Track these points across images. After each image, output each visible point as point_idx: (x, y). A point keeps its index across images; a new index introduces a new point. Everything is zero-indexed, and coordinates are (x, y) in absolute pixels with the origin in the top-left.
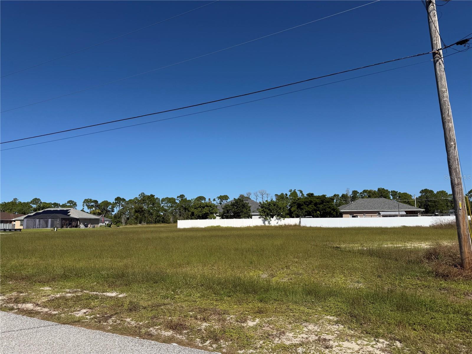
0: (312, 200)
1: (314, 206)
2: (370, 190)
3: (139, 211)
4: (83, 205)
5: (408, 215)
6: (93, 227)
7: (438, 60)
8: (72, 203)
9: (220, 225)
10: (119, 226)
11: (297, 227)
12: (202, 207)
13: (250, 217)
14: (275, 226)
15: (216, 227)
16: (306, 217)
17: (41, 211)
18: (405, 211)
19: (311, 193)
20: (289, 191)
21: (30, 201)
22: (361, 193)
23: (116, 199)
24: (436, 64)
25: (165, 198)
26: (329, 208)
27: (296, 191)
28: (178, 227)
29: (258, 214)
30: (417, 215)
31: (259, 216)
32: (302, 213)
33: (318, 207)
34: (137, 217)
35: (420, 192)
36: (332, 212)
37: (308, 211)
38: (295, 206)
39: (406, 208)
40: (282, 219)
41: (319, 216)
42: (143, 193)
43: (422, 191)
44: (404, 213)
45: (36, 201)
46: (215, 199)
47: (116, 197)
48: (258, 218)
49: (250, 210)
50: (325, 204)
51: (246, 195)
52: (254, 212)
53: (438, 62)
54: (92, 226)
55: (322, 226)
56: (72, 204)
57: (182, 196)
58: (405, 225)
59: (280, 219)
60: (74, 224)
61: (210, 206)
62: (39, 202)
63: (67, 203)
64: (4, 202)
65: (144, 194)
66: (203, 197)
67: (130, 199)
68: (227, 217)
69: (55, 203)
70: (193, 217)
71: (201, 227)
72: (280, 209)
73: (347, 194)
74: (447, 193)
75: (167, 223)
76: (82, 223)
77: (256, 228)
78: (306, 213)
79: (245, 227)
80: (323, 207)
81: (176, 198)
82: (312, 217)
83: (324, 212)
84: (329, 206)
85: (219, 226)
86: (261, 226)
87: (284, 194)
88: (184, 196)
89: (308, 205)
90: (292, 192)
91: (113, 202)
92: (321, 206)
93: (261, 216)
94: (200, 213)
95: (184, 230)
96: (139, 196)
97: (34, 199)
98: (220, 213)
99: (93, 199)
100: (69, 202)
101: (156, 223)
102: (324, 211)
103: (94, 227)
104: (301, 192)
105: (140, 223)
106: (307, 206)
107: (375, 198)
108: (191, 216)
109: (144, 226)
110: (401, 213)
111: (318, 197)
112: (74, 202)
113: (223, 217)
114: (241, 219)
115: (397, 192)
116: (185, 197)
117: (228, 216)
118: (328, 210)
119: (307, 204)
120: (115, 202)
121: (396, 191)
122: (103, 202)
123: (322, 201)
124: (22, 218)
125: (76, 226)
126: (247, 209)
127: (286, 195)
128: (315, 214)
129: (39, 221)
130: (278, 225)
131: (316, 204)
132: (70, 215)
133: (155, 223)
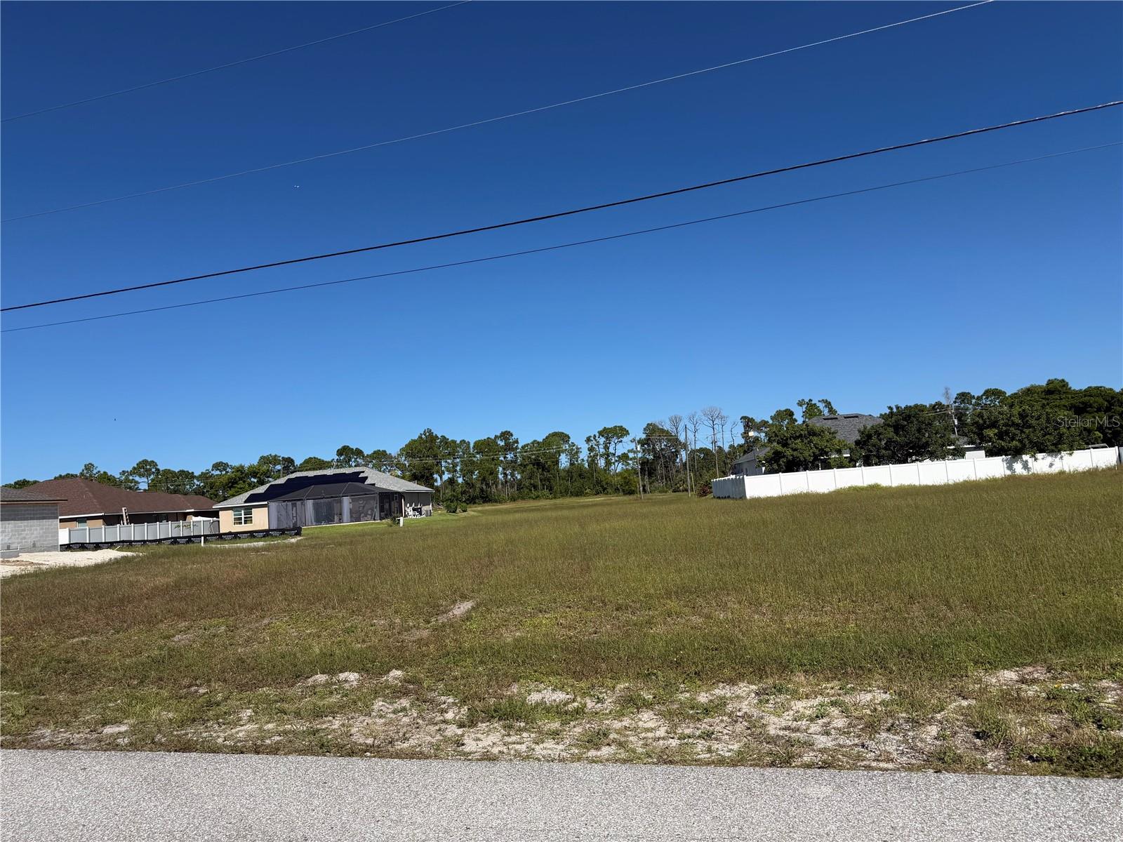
14: (1048, 474)
28: (749, 496)
48: (986, 456)
86: (1003, 477)
132: (374, 484)
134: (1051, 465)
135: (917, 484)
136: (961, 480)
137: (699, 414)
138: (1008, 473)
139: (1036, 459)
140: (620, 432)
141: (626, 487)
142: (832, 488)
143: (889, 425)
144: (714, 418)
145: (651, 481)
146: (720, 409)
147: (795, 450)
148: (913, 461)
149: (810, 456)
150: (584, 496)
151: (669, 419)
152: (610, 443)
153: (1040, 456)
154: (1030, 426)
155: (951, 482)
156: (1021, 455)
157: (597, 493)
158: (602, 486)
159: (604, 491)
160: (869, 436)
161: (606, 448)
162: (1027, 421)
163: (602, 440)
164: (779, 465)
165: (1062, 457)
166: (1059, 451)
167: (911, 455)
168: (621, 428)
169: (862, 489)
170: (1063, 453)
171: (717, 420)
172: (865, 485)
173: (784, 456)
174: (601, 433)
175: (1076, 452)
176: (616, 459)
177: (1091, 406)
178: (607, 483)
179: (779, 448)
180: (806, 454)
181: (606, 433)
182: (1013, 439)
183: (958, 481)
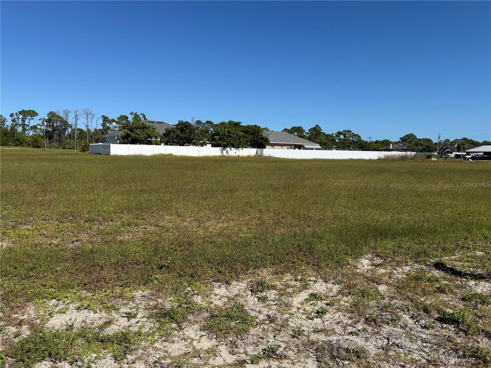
14: (234, 156)
28: (111, 154)
71: (145, 155)
85: (171, 155)
86: (219, 156)
130: (237, 155)
134: (235, 153)
135: (188, 155)
136: (204, 155)
137: (80, 111)
138: (221, 154)
139: (231, 150)
140: (33, 114)
141: (35, 143)
142: (152, 154)
143: (178, 129)
144: (88, 114)
145: (50, 142)
146: (92, 110)
147: (137, 134)
148: (186, 145)
149: (143, 138)
150: (8, 146)
151: (63, 111)
152: (26, 119)
153: (232, 149)
154: (231, 137)
155: (200, 156)
156: (226, 147)
157: (17, 145)
158: (20, 142)
159: (21, 145)
160: (170, 132)
161: (23, 121)
162: (230, 134)
163: (21, 116)
164: (128, 140)
165: (239, 150)
166: (239, 148)
167: (185, 143)
168: (33, 112)
169: (165, 155)
170: (240, 149)
171: (89, 115)
172: (167, 154)
173: (131, 136)
174: (20, 113)
175: (244, 149)
176: (29, 128)
177: (249, 132)
178: (23, 141)
179: (129, 132)
180: (142, 137)
181: (23, 112)
182: (224, 141)
183: (203, 156)
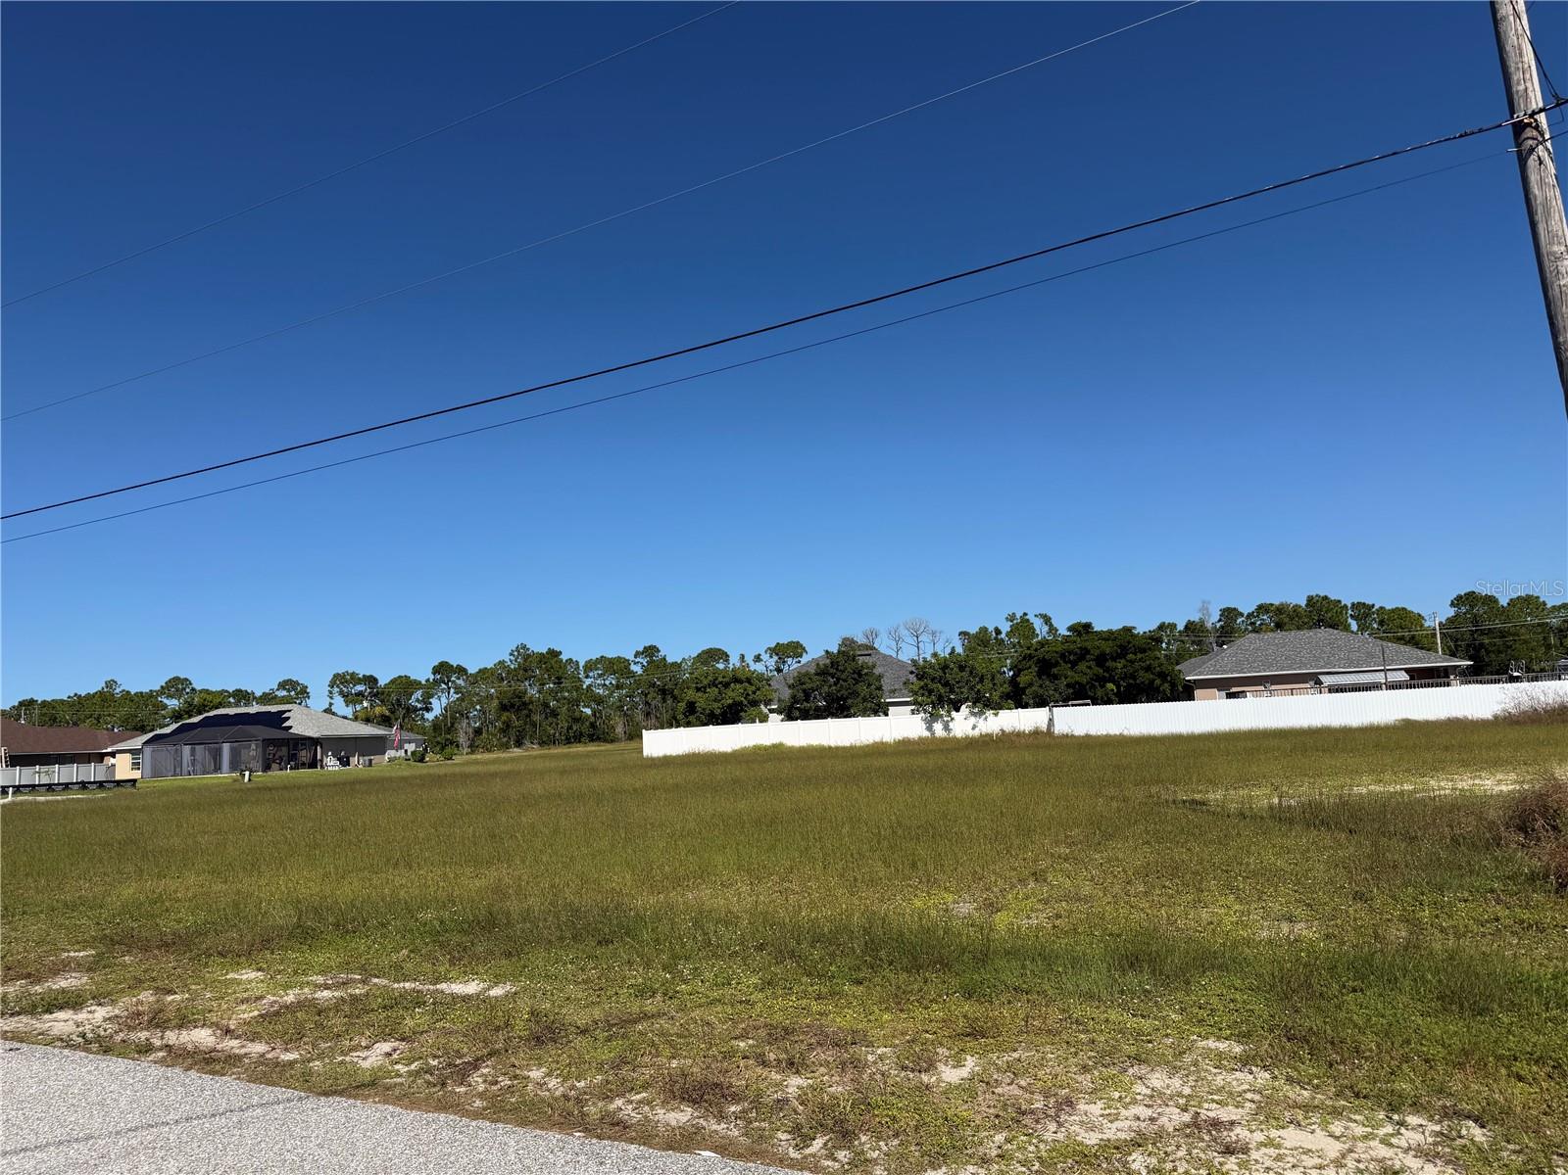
0: (1088, 645)
1: (1098, 665)
2: (1282, 604)
3: (512, 706)
4: (331, 692)
5: (1416, 682)
6: (367, 762)
7: (1532, 150)
8: (295, 689)
9: (784, 742)
10: (451, 759)
11: (1042, 739)
12: (721, 683)
13: (880, 709)
14: (967, 737)
15: (770, 747)
16: (1070, 703)
17: (196, 719)
18: (1407, 671)
19: (1084, 621)
20: (1007, 618)
21: (158, 688)
22: (1249, 616)
23: (436, 670)
24: (1526, 162)
25: (594, 658)
26: (1148, 669)
27: (1031, 617)
28: (645, 754)
29: (909, 699)
30: (1446, 680)
31: (913, 707)
32: (1055, 690)
33: (1107, 670)
34: (508, 726)
35: (1452, 604)
36: (1158, 682)
37: (1077, 683)
38: (1030, 667)
39: (1409, 660)
40: (989, 713)
41: (1113, 697)
42: (524, 647)
43: (1459, 598)
44: (1405, 677)
45: (176, 686)
46: (760, 655)
47: (437, 664)
48: (909, 712)
49: (879, 688)
50: (1131, 656)
51: (861, 639)
52: (893, 692)
53: (1534, 157)
54: (364, 761)
55: (1126, 733)
56: (293, 693)
57: (650, 651)
58: (1410, 717)
59: (981, 713)
60: (304, 755)
61: (749, 681)
62: (188, 690)
63: (278, 690)
64: (76, 695)
65: (528, 649)
66: (720, 650)
67: (482, 667)
68: (806, 715)
69: (240, 691)
70: (691, 718)
71: (721, 750)
72: (982, 680)
73: (1202, 622)
74: (1544, 604)
75: (606, 741)
76: (330, 753)
77: (905, 747)
78: (1071, 691)
79: (868, 746)
80: (1125, 666)
81: (632, 658)
82: (1089, 701)
83: (1129, 685)
84: (1148, 663)
85: (781, 744)
86: (920, 738)
87: (991, 629)
88: (658, 651)
89: (1074, 664)
90: (1015, 622)
91: (428, 680)
92: (1119, 665)
93: (918, 706)
94: (716, 705)
95: (666, 762)
96: (511, 654)
97: (170, 681)
98: (779, 700)
99: (361, 672)
100: (282, 685)
101: (569, 743)
102: (1131, 681)
103: (370, 765)
104: (1047, 620)
105: (519, 744)
106: (1072, 668)
107: (1299, 628)
108: (687, 717)
109: (531, 753)
110: (1394, 677)
111: (1109, 636)
112: (298, 684)
113: (791, 713)
114: (853, 719)
115: (1373, 605)
116: (662, 653)
117: (808, 710)
118: (1144, 677)
119: (1070, 662)
120: (432, 677)
121: (1369, 602)
122: (393, 682)
123: (1121, 646)
124: (137, 742)
125: (313, 764)
126: (869, 685)
127: (997, 634)
128: (1100, 693)
129: (193, 753)
130: (976, 733)
131: (1101, 660)
132: (291, 727)
133: (568, 741)
134: (974, 726)
138: (926, 734)
139: (952, 719)
140: (795, 649)
165: (986, 719)
166: (984, 710)
168: (797, 645)
169: (765, 748)
172: (766, 745)
174: (772, 651)
181: (779, 650)
